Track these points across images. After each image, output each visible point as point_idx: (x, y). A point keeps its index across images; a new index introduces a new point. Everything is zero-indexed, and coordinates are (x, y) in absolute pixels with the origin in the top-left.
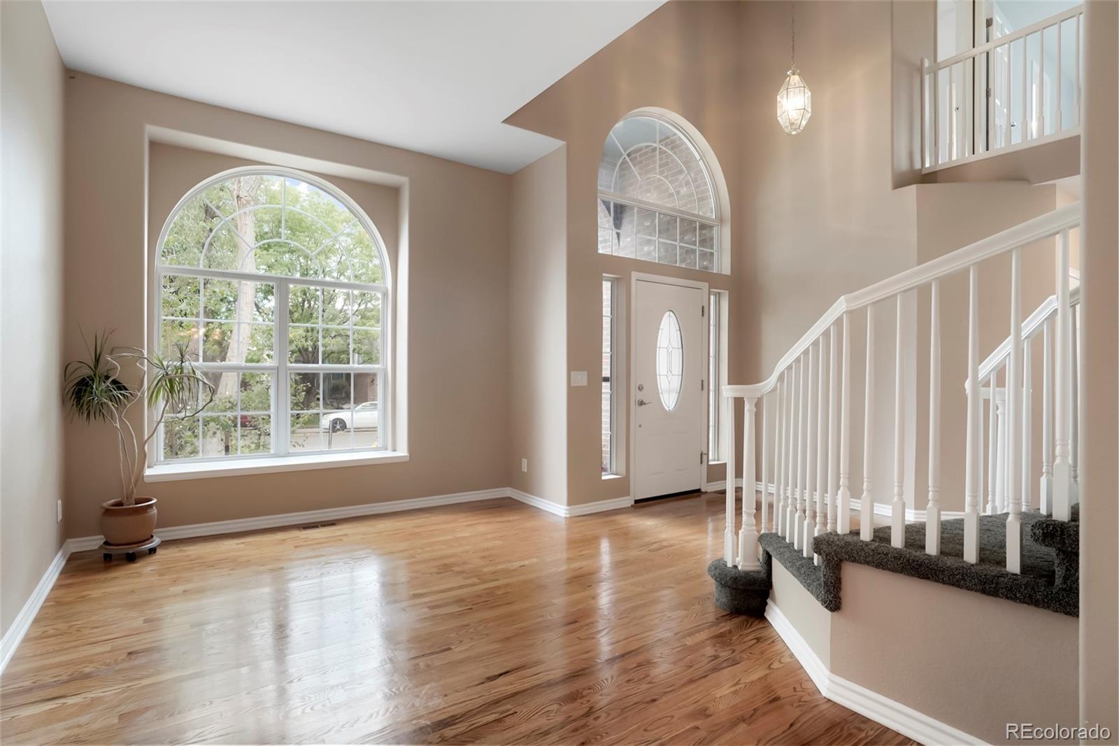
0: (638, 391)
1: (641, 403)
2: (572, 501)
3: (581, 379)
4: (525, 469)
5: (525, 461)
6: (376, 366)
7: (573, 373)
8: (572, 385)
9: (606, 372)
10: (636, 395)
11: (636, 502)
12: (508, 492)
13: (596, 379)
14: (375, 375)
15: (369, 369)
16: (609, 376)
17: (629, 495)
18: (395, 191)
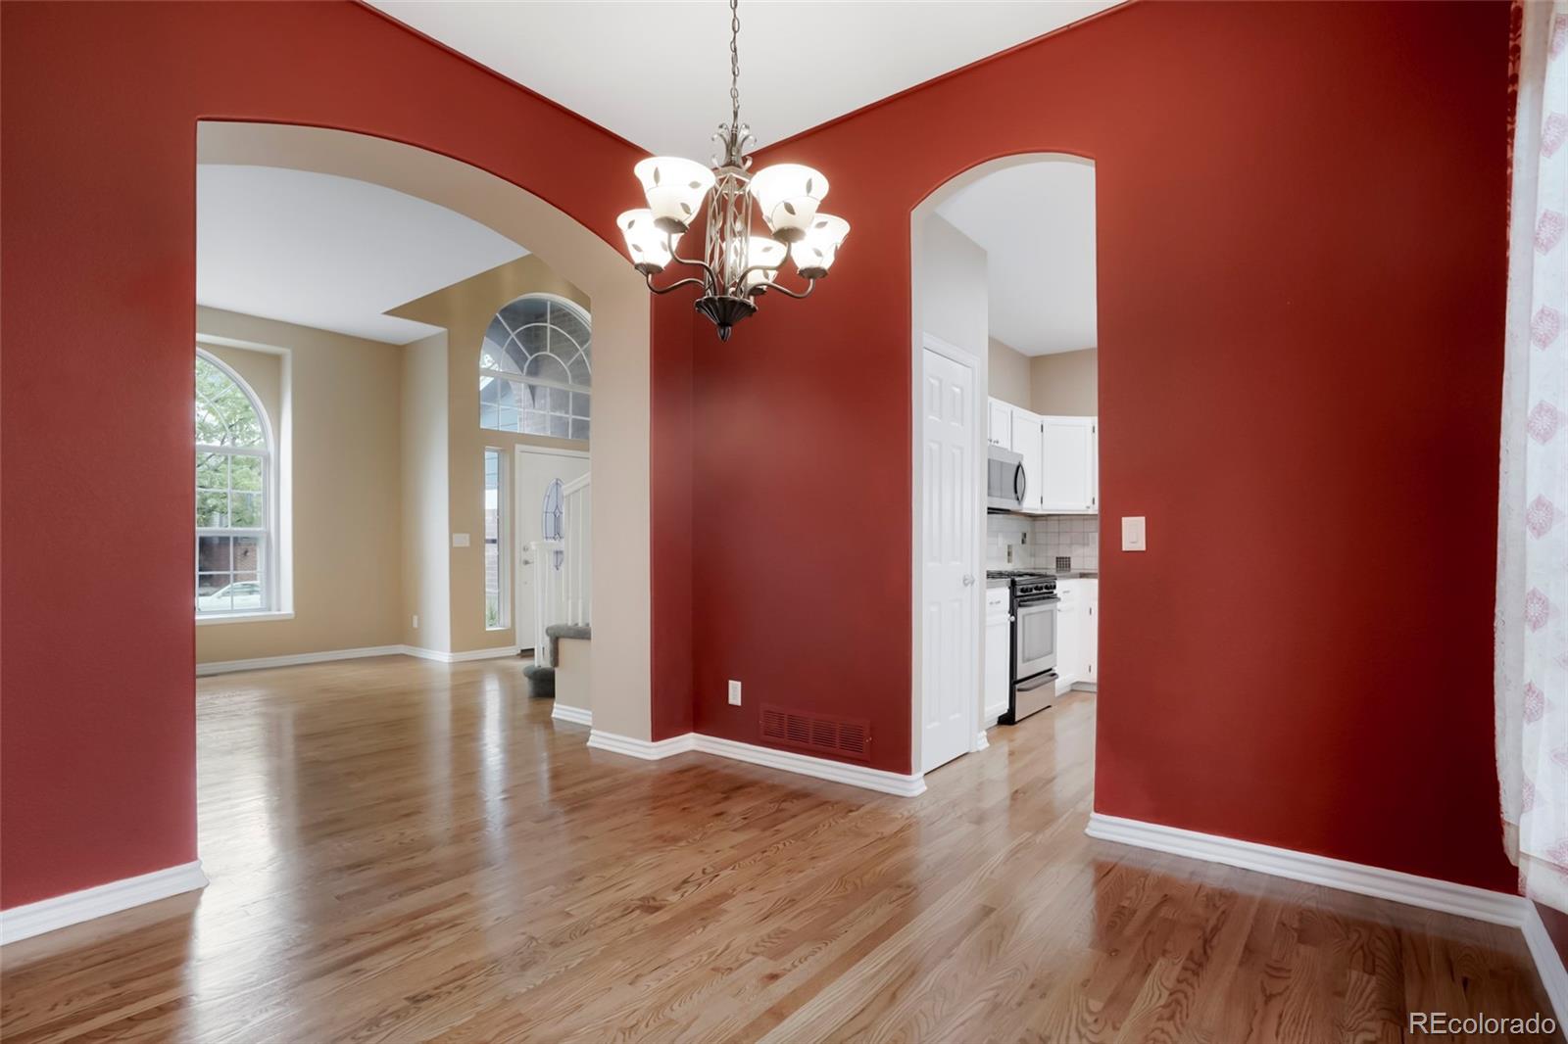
0: (523, 552)
1: (526, 563)
2: (454, 649)
3: (463, 540)
4: (415, 625)
5: (415, 618)
6: (258, 529)
7: (455, 536)
8: (455, 545)
9: (491, 532)
10: (519, 556)
11: (522, 651)
12: (401, 649)
13: (479, 541)
14: (256, 539)
15: (250, 532)
16: (496, 537)
17: (514, 644)
18: (277, 359)
